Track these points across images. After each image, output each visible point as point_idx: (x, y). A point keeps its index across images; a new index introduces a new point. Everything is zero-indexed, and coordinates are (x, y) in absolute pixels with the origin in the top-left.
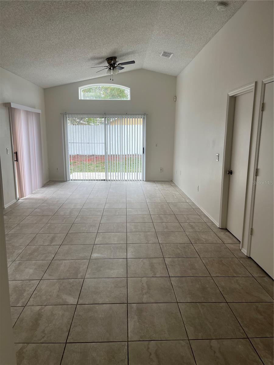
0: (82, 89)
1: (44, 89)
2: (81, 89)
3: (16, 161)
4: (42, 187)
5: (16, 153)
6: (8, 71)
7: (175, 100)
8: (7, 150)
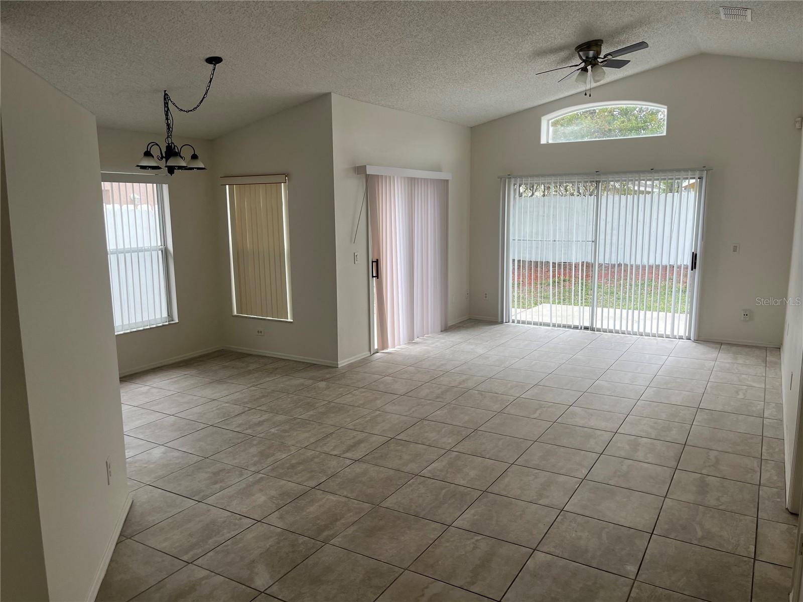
0: (551, 119)
1: (471, 128)
2: (549, 120)
3: (375, 277)
4: (441, 331)
5: (377, 262)
6: (359, 100)
7: (798, 126)
8: (355, 256)
